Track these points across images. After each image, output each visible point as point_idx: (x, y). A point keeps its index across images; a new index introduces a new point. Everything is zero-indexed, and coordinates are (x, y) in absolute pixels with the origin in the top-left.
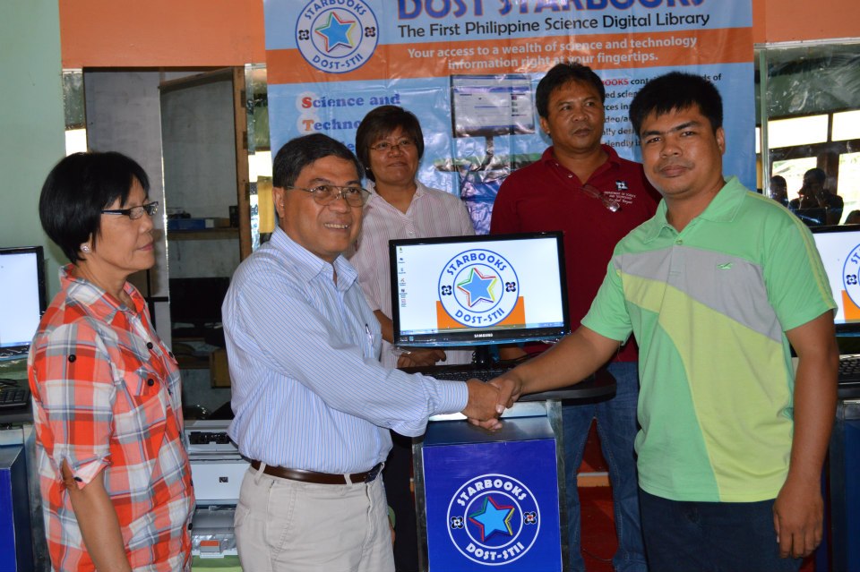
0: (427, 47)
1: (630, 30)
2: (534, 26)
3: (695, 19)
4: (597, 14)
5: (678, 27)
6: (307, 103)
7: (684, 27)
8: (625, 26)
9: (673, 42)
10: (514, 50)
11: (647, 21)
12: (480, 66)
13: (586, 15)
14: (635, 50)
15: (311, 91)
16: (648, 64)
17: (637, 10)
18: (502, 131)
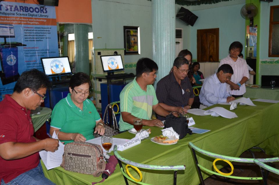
1: (34, 17)
2: (14, 14)
3: (46, 16)
4: (27, 13)
5: (43, 17)
7: (44, 17)
8: (32, 16)
9: (42, 20)
10: (10, 19)
11: (36, 16)
12: (2, 22)
13: (25, 13)
14: (35, 21)
16: (37, 24)
17: (35, 13)
18: (8, 37)
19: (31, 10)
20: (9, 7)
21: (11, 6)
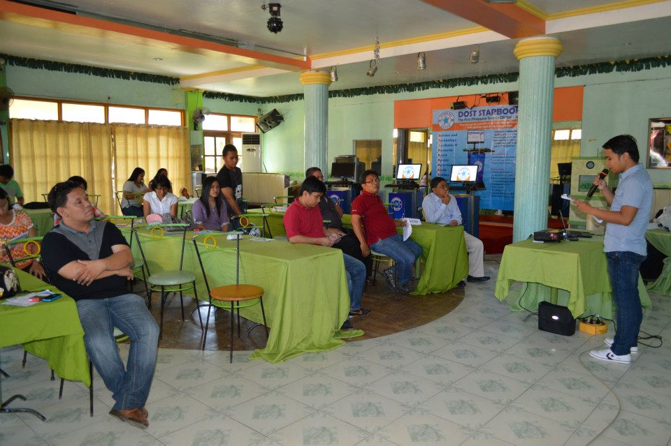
0: (463, 123)
2: (485, 119)
4: (499, 116)
6: (439, 136)
10: (481, 124)
11: (510, 117)
12: (474, 127)
13: (497, 116)
15: (440, 133)
16: (510, 127)
17: (509, 115)
18: (478, 142)
19: (506, 111)
20: (482, 112)
21: (484, 111)
